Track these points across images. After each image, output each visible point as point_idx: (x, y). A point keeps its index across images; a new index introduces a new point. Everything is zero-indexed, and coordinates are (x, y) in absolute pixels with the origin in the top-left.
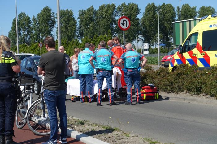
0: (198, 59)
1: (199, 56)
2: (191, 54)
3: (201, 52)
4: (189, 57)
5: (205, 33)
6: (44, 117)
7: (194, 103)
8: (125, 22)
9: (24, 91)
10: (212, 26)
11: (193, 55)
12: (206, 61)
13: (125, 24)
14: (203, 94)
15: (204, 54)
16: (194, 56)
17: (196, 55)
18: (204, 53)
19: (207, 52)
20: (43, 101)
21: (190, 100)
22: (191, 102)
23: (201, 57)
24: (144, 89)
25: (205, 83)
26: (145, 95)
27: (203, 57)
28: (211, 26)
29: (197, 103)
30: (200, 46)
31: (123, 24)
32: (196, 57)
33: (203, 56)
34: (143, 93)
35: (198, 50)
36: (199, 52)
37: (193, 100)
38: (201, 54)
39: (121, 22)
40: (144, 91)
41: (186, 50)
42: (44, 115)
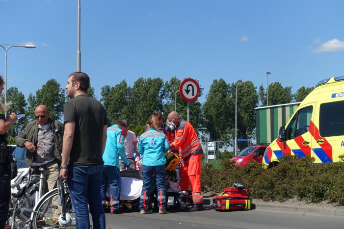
0: (312, 150)
1: (314, 144)
2: (300, 142)
3: (317, 138)
4: (297, 147)
5: (324, 108)
6: (64, 219)
7: (313, 214)
8: (190, 88)
9: (28, 176)
10: (337, 95)
11: (304, 143)
12: (325, 152)
13: (191, 92)
14: (327, 201)
15: (322, 142)
16: (306, 144)
17: (308, 143)
18: (322, 140)
19: (328, 139)
20: (63, 192)
21: (306, 210)
22: (308, 214)
23: (318, 146)
24: (226, 193)
25: (330, 183)
26: (228, 202)
27: (320, 147)
28: (334, 96)
29: (318, 215)
30: (316, 128)
31: (188, 91)
32: (308, 147)
33: (321, 145)
34: (226, 198)
35: (313, 135)
36: (313, 138)
37: (310, 210)
38: (318, 142)
39: (185, 87)
40: (227, 195)
41: (292, 135)
42: (64, 215)
